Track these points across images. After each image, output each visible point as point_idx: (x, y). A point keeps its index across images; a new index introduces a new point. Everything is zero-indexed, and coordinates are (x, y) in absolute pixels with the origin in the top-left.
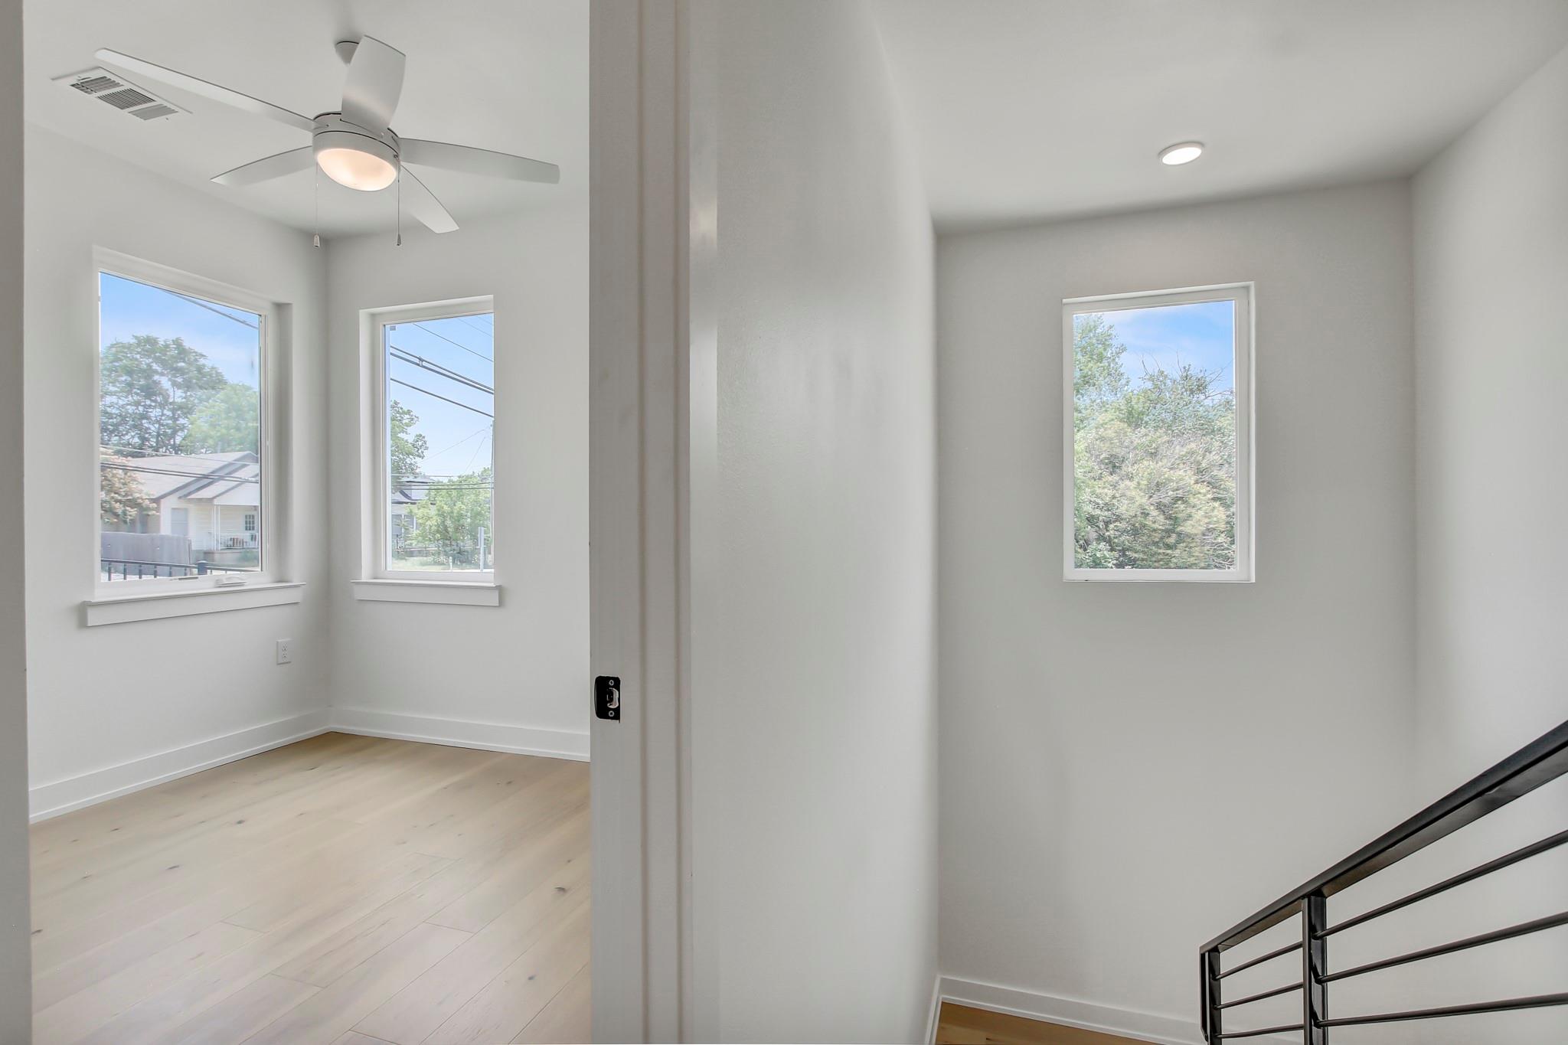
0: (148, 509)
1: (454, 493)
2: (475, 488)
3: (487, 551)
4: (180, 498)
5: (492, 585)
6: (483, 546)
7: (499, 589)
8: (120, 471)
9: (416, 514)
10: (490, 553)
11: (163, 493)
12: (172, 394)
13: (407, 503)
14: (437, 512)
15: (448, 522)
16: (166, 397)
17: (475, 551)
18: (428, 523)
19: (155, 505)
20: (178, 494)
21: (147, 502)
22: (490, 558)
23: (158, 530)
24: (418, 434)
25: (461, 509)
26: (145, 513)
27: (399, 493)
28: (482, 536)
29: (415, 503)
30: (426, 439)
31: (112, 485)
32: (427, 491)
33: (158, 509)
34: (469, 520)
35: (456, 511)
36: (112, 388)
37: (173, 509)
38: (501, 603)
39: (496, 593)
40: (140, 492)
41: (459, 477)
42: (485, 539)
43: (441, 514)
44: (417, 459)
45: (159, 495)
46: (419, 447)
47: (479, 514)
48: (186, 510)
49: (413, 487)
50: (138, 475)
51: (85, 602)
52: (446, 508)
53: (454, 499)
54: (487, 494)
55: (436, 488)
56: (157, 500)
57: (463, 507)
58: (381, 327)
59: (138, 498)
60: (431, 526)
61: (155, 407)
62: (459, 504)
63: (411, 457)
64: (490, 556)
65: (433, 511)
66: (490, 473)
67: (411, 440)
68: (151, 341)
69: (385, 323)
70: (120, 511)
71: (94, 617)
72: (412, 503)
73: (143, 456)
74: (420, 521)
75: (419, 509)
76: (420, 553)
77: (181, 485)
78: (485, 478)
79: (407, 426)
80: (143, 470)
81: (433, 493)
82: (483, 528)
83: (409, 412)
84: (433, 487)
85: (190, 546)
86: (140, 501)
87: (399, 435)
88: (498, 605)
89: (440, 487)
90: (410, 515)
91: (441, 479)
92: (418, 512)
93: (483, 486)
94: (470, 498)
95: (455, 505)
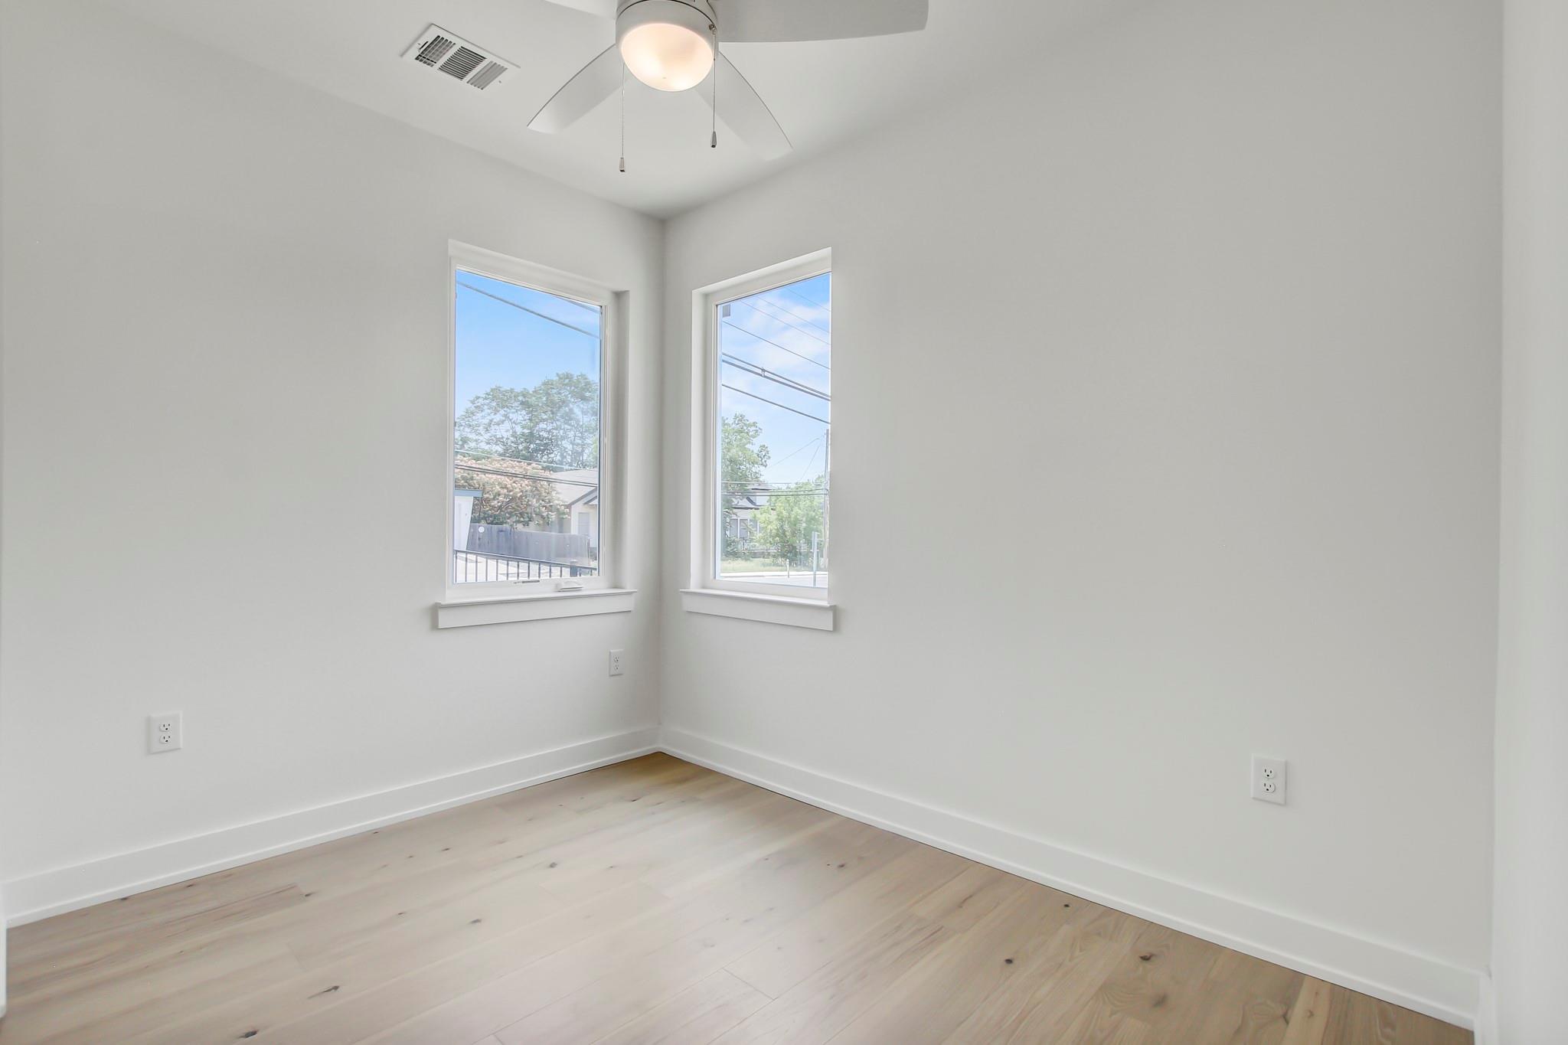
0: (564, 513)
1: (792, 499)
2: (810, 494)
3: (820, 555)
4: (586, 503)
5: (825, 604)
6: (816, 550)
7: (834, 609)
8: (545, 483)
9: (759, 519)
10: (822, 557)
11: (573, 500)
12: (581, 420)
13: (751, 508)
14: (776, 517)
15: (786, 527)
16: (578, 421)
17: (809, 555)
18: (769, 527)
19: (568, 510)
20: (585, 500)
21: (563, 507)
22: (824, 561)
23: (570, 532)
24: (762, 444)
25: (797, 515)
26: (561, 516)
27: (745, 500)
28: (815, 541)
29: (758, 509)
30: (768, 449)
31: (540, 495)
32: (768, 497)
33: (569, 514)
34: (804, 525)
35: (793, 516)
36: (545, 417)
37: (580, 513)
38: (836, 627)
39: (830, 615)
40: (558, 499)
41: (797, 484)
42: (818, 544)
43: (781, 519)
44: (762, 468)
45: (570, 501)
46: (763, 456)
47: (813, 519)
48: (588, 513)
49: (758, 494)
50: (558, 486)
51: (436, 603)
52: (784, 513)
53: (792, 504)
54: (821, 500)
55: (776, 495)
56: (569, 506)
57: (800, 511)
58: (714, 307)
59: (557, 505)
60: (771, 531)
61: (571, 430)
62: (796, 509)
63: (756, 465)
64: (822, 559)
65: (773, 516)
66: (823, 480)
67: (756, 451)
68: (568, 376)
69: (717, 303)
70: (545, 514)
71: (445, 619)
72: (756, 509)
73: (561, 470)
74: (762, 525)
75: (761, 514)
76: (763, 555)
77: (587, 492)
78: (819, 485)
79: (754, 438)
80: (561, 482)
81: (774, 498)
82: (816, 533)
83: (754, 424)
84: (773, 494)
85: (589, 544)
86: (559, 507)
87: (747, 446)
88: (832, 630)
89: (780, 494)
90: (754, 520)
91: (780, 486)
92: (761, 517)
93: (817, 492)
94: (804, 503)
95: (792, 510)
